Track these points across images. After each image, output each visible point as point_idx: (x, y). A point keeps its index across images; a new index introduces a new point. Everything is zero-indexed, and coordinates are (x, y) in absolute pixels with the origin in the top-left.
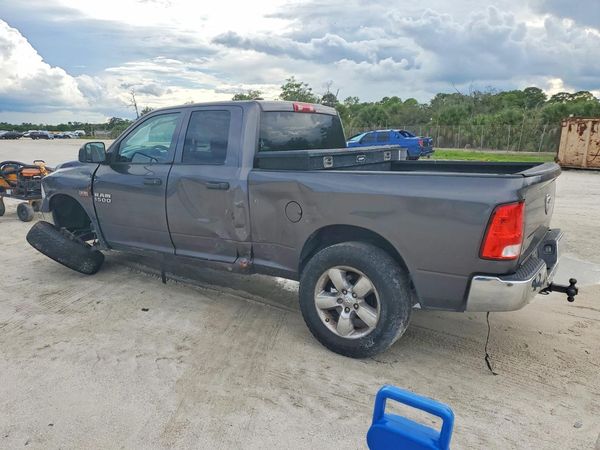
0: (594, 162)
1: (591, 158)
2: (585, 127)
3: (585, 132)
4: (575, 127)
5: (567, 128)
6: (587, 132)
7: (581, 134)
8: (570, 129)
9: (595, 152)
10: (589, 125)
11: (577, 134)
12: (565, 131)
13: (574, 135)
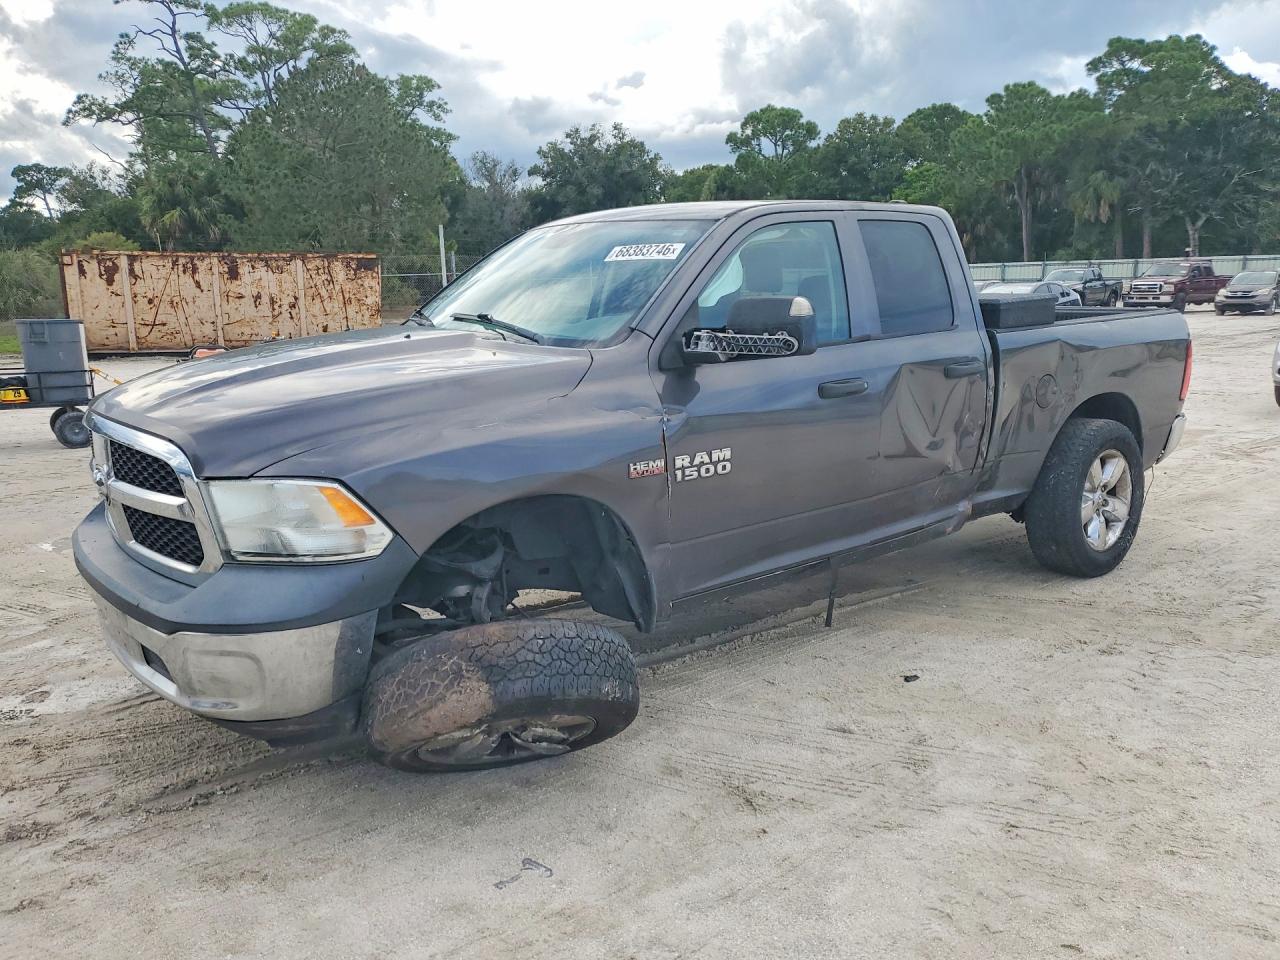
0: (151, 338)
1: (144, 331)
2: (115, 269)
3: (117, 277)
4: (92, 267)
5: (75, 267)
6: (122, 278)
7: (110, 282)
8: (82, 272)
9: (150, 318)
10: (123, 263)
11: (102, 283)
12: (71, 273)
13: (95, 284)
